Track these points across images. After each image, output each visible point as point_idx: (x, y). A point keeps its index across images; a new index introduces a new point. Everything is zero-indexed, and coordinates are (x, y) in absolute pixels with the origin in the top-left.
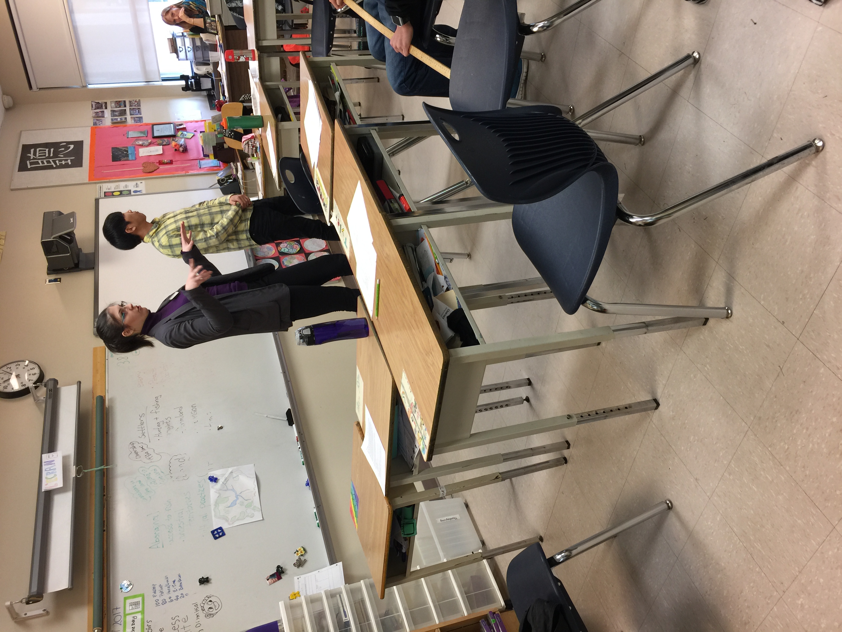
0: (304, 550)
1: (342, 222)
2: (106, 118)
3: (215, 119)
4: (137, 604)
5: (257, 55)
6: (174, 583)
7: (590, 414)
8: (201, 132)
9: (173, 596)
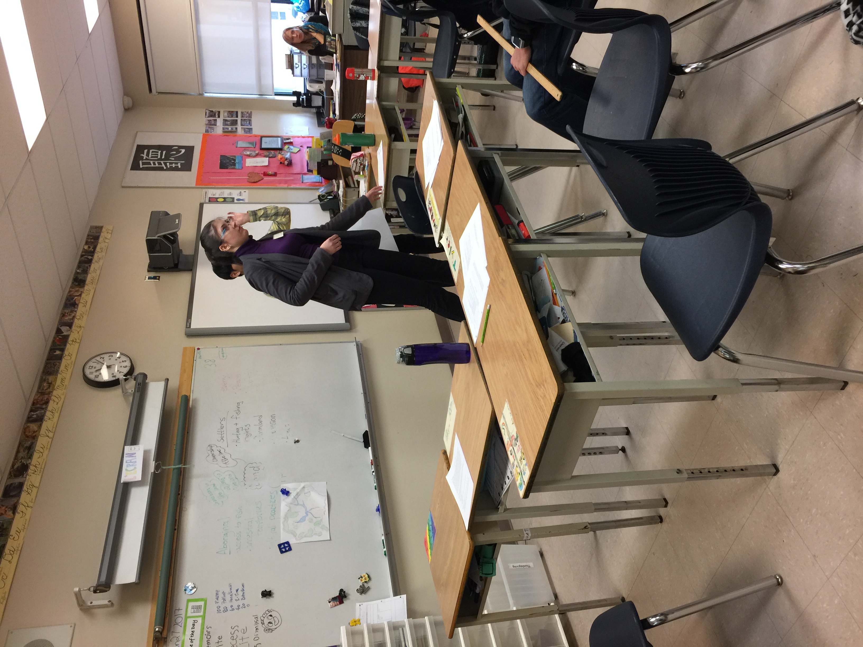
0: (369, 577)
1: (453, 244)
2: (218, 126)
3: (323, 136)
4: (199, 607)
5: (377, 75)
6: (237, 592)
7: (702, 471)
8: (308, 147)
9: (235, 604)
